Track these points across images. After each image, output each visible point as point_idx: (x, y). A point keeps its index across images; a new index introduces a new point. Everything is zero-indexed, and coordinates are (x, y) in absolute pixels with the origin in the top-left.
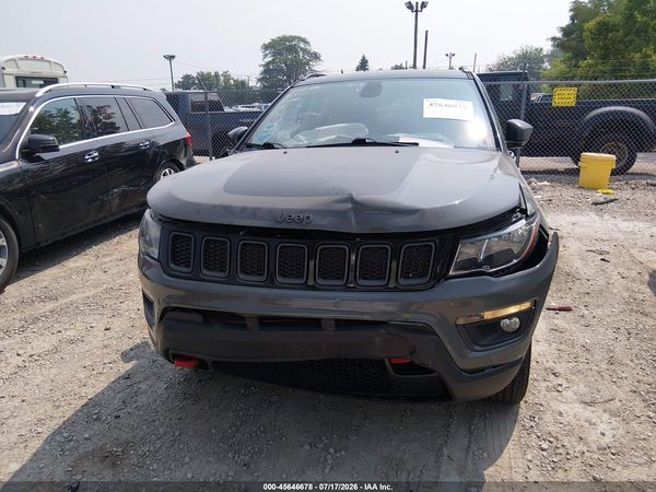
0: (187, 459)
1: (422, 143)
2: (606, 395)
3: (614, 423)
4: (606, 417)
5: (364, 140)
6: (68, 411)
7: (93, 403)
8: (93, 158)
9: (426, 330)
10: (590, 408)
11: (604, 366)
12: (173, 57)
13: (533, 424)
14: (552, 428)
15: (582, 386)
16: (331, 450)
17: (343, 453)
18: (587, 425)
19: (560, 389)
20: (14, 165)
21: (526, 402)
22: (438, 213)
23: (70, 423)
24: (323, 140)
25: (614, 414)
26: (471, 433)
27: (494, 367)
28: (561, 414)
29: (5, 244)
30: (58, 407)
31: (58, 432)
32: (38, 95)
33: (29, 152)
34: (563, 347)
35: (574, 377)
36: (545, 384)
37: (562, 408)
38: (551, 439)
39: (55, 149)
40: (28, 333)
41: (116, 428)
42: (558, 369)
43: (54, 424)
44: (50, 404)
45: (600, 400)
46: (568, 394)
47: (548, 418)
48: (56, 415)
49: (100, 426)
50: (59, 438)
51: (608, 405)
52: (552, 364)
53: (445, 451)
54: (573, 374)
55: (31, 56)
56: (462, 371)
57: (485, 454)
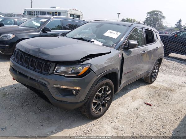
2: (123, 129)
9: (45, 85)
10: (113, 130)
11: (136, 122)
12: (120, 13)
13: (90, 125)
14: (94, 129)
15: (120, 124)
18: (105, 133)
19: (112, 122)
20: (39, 33)
23: (8, 87)
27: (65, 102)
28: (103, 127)
32: (51, 18)
33: (44, 31)
34: (132, 113)
35: (121, 121)
36: (109, 119)
37: (106, 126)
38: (90, 131)
39: (50, 31)
42: (121, 118)
44: (9, 82)
45: (119, 129)
46: (113, 124)
47: (97, 126)
48: (7, 84)
49: (11, 89)
50: (3, 88)
51: (119, 131)
52: (120, 116)
53: (62, 121)
54: (123, 120)
55: (75, 9)
56: (55, 99)
57: (69, 126)
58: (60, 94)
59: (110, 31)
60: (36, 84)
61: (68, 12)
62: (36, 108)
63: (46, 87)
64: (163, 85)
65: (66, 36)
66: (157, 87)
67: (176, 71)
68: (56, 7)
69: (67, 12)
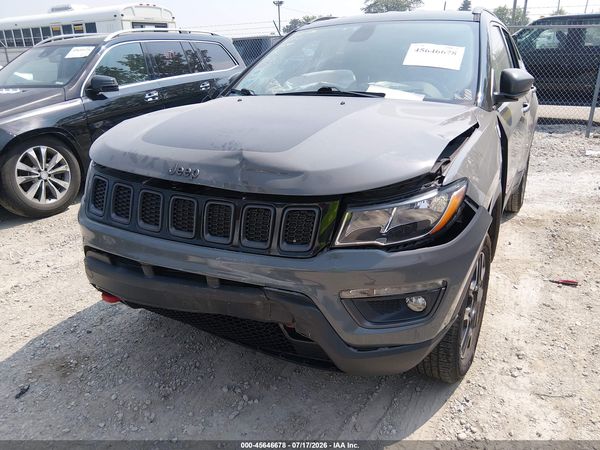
0: (121, 381)
1: (390, 94)
2: (567, 389)
3: (559, 424)
4: (554, 415)
5: (330, 89)
6: (56, 321)
7: (79, 317)
8: (153, 98)
9: (304, 301)
10: (539, 401)
11: (583, 355)
12: (281, 3)
13: (462, 408)
14: (483, 416)
15: (544, 374)
16: (245, 397)
17: (256, 401)
18: (526, 419)
19: (516, 374)
20: (78, 102)
21: (469, 382)
22: (322, 176)
23: (53, 331)
24: (304, 88)
25: (564, 413)
26: (391, 405)
27: (390, 347)
28: (502, 402)
29: (68, 170)
30: (52, 316)
31: (39, 338)
32: (106, 40)
33: (93, 91)
34: (547, 326)
35: (539, 362)
36: (500, 365)
37: (508, 395)
38: (474, 429)
39: (114, 89)
40: (66, 249)
41: (83, 342)
42: (528, 350)
43: (40, 331)
44: (47, 313)
45: (556, 394)
46: (523, 381)
47: (485, 404)
48: (46, 323)
49: (72, 338)
50: (37, 344)
51: (563, 402)
52: (522, 343)
53: (354, 419)
54: (541, 358)
55: (145, 4)
56: (349, 346)
57: (394, 431)
58: (368, 324)
59: (419, 46)
60: (258, 303)
61: (124, 18)
62: (225, 390)
63: (311, 304)
64: (552, 208)
65: (246, 93)
66: (540, 218)
67: (550, 159)
68: (72, 6)
69: (119, 16)
